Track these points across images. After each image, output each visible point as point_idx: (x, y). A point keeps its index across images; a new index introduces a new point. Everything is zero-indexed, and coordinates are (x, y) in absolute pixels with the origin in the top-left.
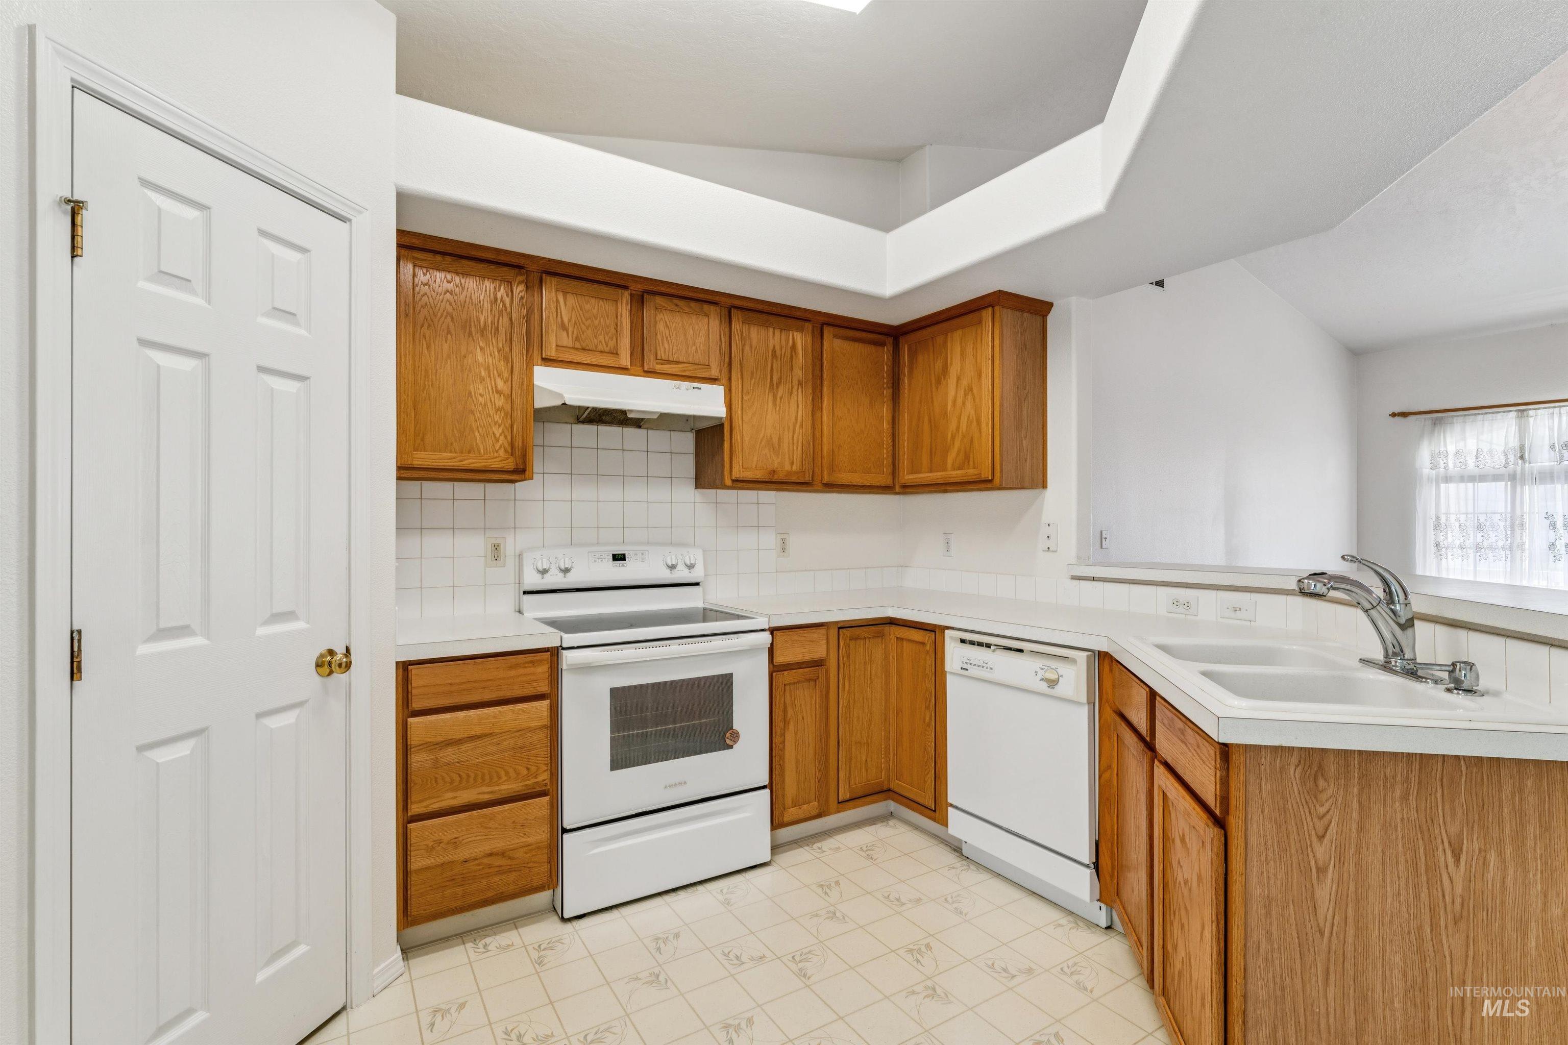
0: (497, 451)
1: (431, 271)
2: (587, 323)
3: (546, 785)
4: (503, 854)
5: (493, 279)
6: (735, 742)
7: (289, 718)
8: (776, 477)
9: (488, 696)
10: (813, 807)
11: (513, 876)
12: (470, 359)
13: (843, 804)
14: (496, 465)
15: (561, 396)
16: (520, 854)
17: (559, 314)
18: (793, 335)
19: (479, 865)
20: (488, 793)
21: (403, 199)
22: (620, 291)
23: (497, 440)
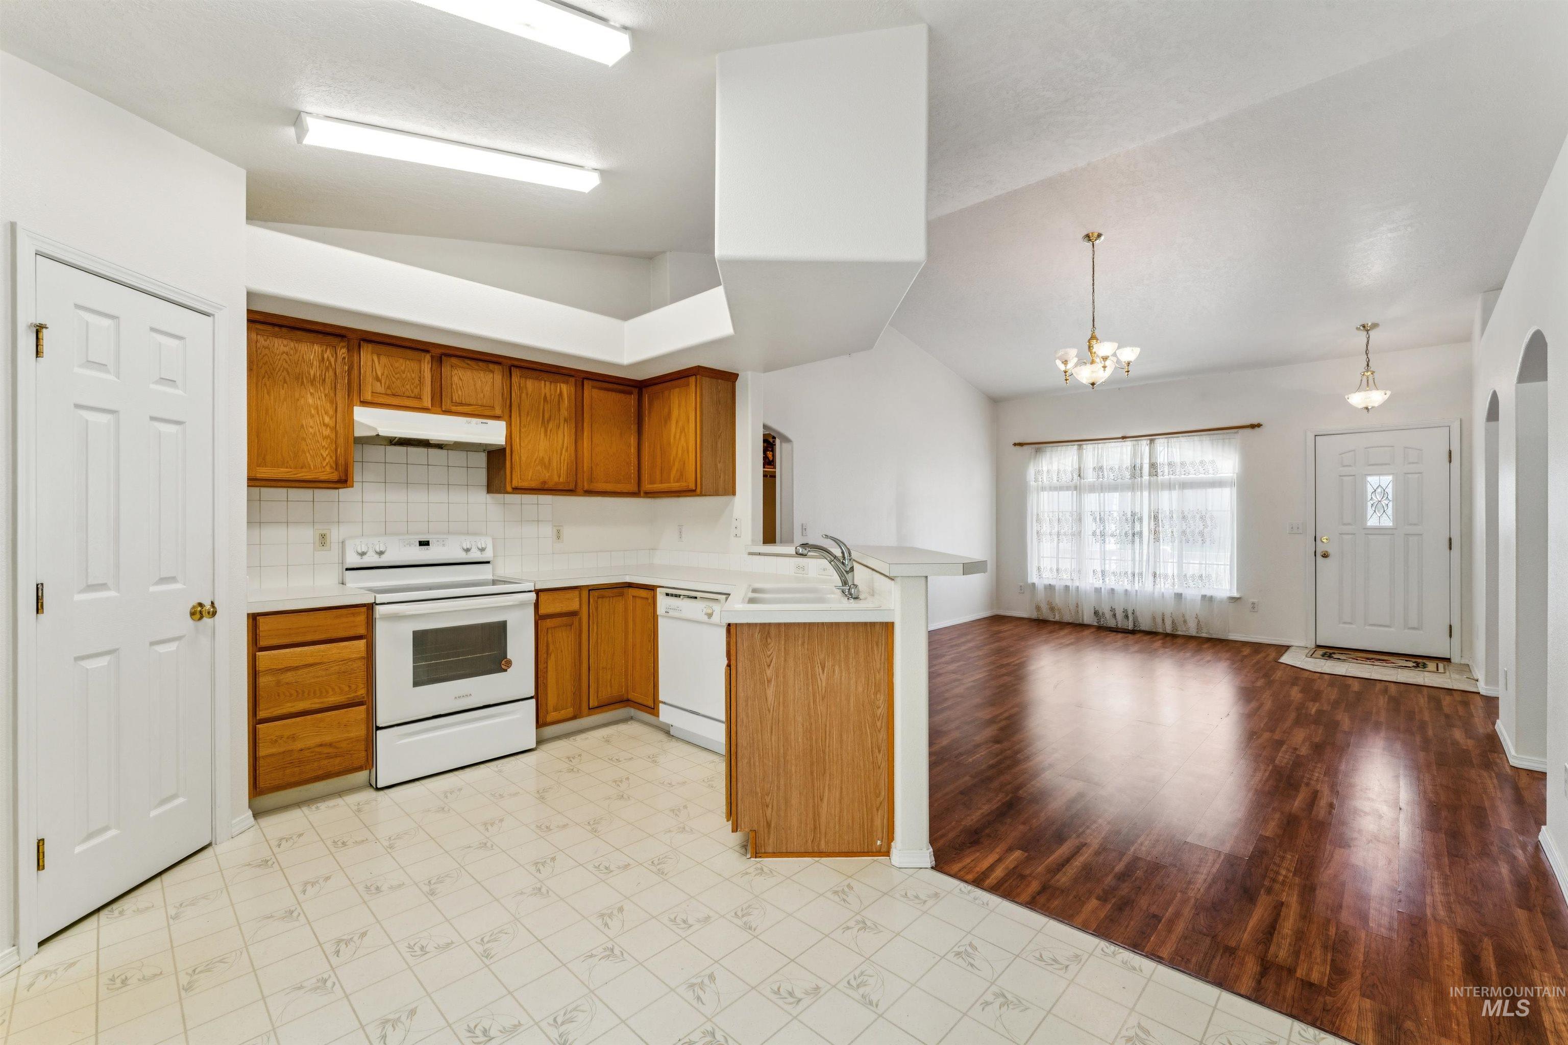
0: (324, 467)
1: (271, 338)
2: (396, 376)
3: (363, 697)
4: (331, 745)
5: (321, 344)
6: (509, 667)
7: (172, 647)
8: (546, 486)
9: (318, 637)
10: (570, 711)
11: (338, 760)
12: (302, 401)
13: (592, 710)
14: (323, 477)
15: (375, 429)
16: (343, 745)
17: (374, 369)
18: (560, 386)
19: (312, 752)
20: (318, 703)
21: (251, 295)
22: (423, 354)
23: (324, 459)
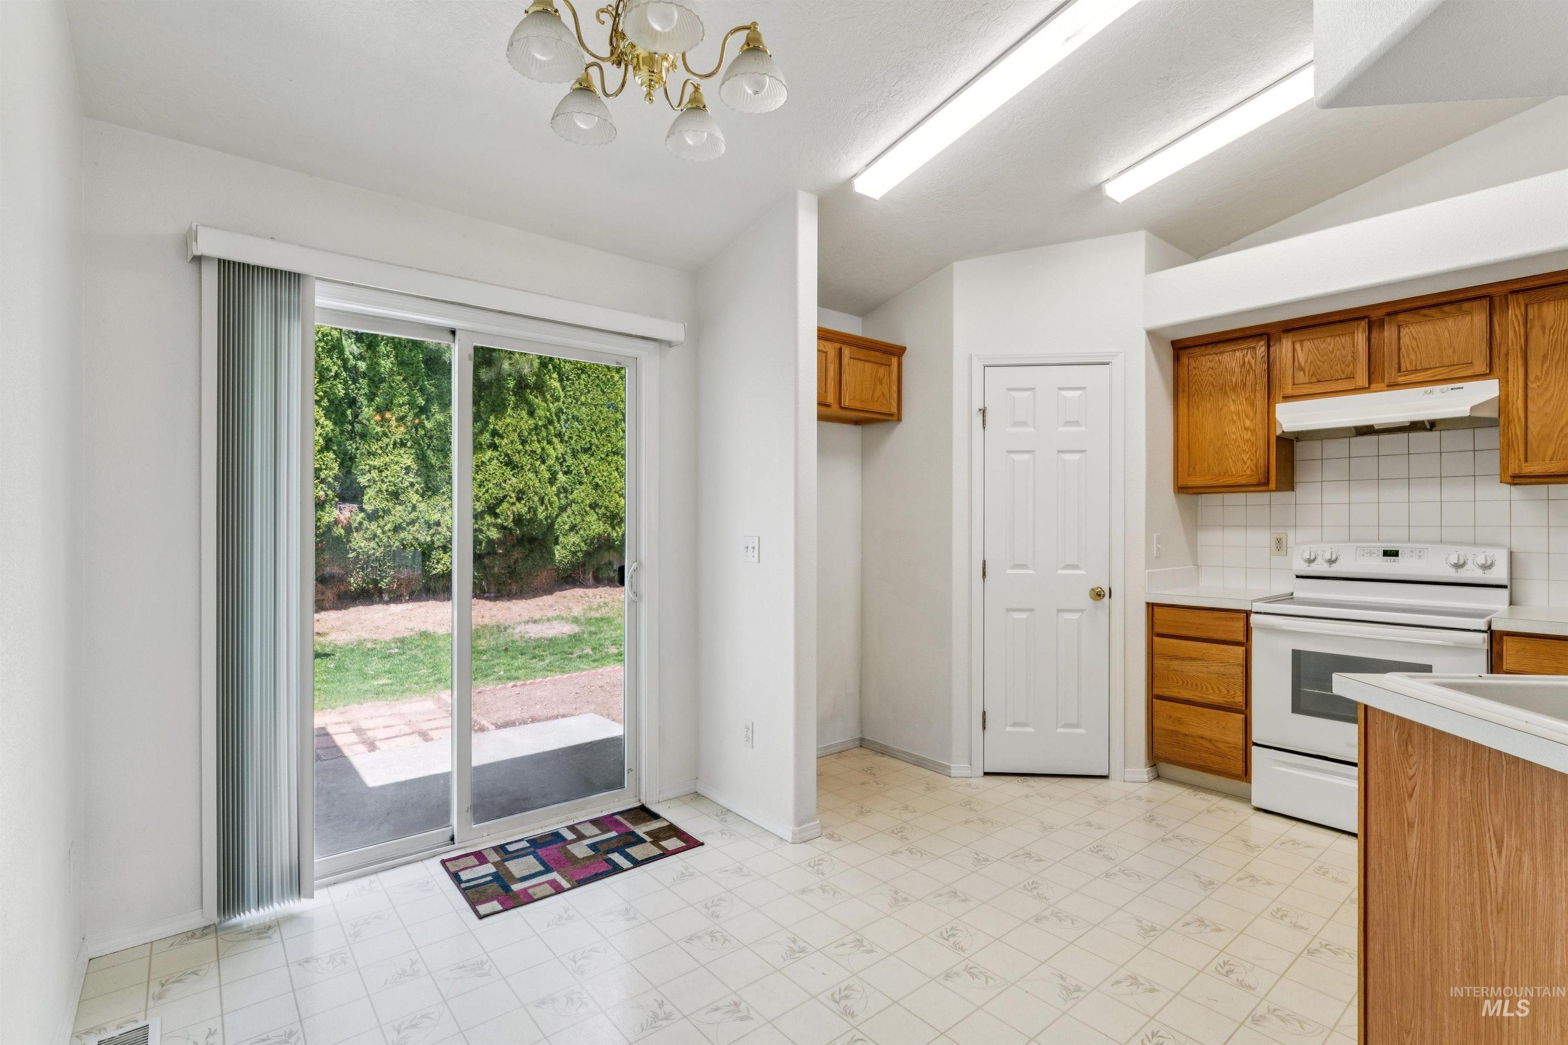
0: (1245, 471)
1: (1199, 358)
2: (1322, 360)
3: (1240, 706)
4: (1210, 741)
5: (1242, 349)
7: (1075, 616)
9: (1199, 634)
11: (1217, 759)
12: (1225, 410)
14: (1243, 481)
15: (1281, 426)
16: (1222, 745)
17: (1296, 359)
19: (1195, 741)
20: (1200, 697)
21: (1153, 335)
22: (1356, 323)
23: (1245, 463)
